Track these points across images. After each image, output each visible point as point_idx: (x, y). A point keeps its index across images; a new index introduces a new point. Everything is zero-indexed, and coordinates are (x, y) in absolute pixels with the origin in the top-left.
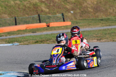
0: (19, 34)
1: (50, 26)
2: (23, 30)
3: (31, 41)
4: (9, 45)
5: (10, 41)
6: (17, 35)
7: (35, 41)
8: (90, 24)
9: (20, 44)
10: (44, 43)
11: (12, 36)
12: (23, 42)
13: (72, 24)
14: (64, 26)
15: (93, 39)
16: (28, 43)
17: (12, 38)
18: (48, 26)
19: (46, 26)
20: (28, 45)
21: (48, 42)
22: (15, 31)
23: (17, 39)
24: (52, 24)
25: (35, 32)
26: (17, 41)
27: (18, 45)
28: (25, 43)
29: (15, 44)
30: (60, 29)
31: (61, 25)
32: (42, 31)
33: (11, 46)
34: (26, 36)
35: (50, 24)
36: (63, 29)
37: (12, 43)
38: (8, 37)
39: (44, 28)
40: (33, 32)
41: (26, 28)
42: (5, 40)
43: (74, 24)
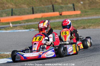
0: (35, 21)
1: (62, 15)
2: (39, 18)
5: (27, 27)
6: (34, 22)
8: (97, 13)
9: (36, 30)
10: (56, 29)
11: (30, 23)
13: (81, 13)
14: (74, 15)
15: (99, 25)
17: (30, 25)
18: (61, 15)
19: (59, 15)
21: (60, 28)
22: (32, 19)
23: (34, 26)
24: (64, 13)
26: (34, 28)
27: (34, 31)
29: (32, 30)
31: (71, 14)
32: (55, 19)
33: (28, 31)
35: (63, 13)
36: (73, 17)
37: (29, 29)
38: (27, 24)
39: (57, 16)
41: (42, 16)
42: (23, 27)
43: (83, 13)
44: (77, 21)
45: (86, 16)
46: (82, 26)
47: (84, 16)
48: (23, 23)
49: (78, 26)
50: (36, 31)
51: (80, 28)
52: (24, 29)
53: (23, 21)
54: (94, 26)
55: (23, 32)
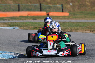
0: (20, 19)
1: (50, 15)
2: (25, 16)
3: (31, 27)
4: (11, 28)
5: (11, 25)
6: (19, 20)
7: (34, 27)
8: (86, 17)
9: (20, 28)
11: (14, 21)
12: (23, 27)
13: (69, 15)
14: (62, 16)
15: (87, 30)
16: (27, 28)
17: (14, 23)
18: (48, 15)
19: (46, 15)
20: (27, 29)
22: (17, 17)
23: (18, 24)
24: (52, 14)
25: (35, 19)
26: (18, 26)
27: (18, 29)
28: (25, 28)
29: (15, 28)
30: (58, 19)
31: (59, 15)
32: (41, 19)
33: (12, 29)
34: (27, 22)
35: (50, 13)
36: (61, 19)
37: (13, 27)
38: (11, 21)
40: (34, 19)
41: (28, 15)
42: (7, 24)
43: (71, 15)
44: (64, 23)
45: (74, 18)
46: (68, 29)
47: (72, 19)
48: (8, 20)
49: (65, 29)
50: (20, 30)
51: (67, 31)
52: (8, 27)
53: (7, 17)
54: (81, 30)
55: (6, 29)
